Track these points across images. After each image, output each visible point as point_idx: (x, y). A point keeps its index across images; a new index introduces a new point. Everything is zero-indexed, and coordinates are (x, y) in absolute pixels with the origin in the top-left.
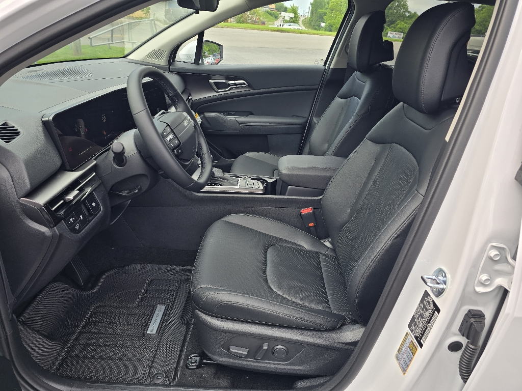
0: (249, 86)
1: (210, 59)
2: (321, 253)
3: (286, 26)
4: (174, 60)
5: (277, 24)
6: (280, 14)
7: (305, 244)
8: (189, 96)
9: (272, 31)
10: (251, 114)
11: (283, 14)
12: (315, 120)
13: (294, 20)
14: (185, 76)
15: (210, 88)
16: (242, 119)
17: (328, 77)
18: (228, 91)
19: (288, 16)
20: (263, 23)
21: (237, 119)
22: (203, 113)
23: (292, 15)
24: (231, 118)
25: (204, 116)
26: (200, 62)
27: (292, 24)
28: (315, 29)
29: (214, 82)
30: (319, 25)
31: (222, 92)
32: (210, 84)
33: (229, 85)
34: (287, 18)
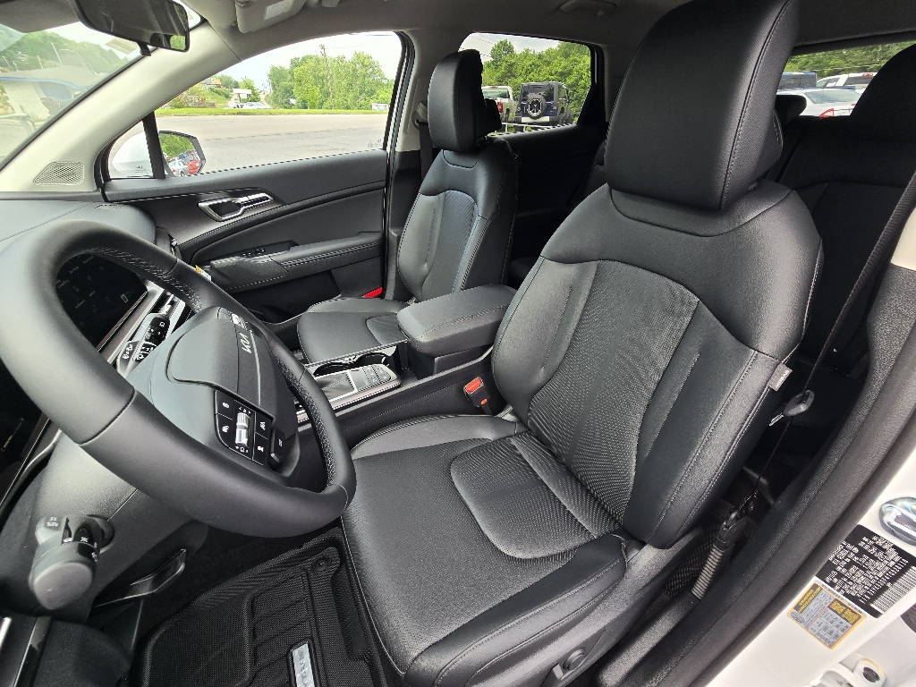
0: (276, 200)
1: (177, 163)
2: (511, 436)
3: (247, 107)
4: (107, 179)
5: (232, 104)
6: (232, 91)
7: (487, 433)
8: (171, 242)
9: (230, 114)
10: (292, 244)
11: (235, 91)
12: (393, 233)
13: (254, 98)
14: (145, 205)
15: (203, 216)
16: (280, 256)
17: (397, 166)
18: (241, 215)
19: (244, 93)
20: (213, 105)
21: (274, 259)
22: (208, 262)
23: (250, 92)
24: (263, 259)
25: (212, 267)
26: (166, 173)
27: (253, 103)
28: (286, 108)
29: (210, 206)
30: (288, 102)
31: (229, 220)
32: (201, 210)
33: (239, 206)
34: (244, 96)
